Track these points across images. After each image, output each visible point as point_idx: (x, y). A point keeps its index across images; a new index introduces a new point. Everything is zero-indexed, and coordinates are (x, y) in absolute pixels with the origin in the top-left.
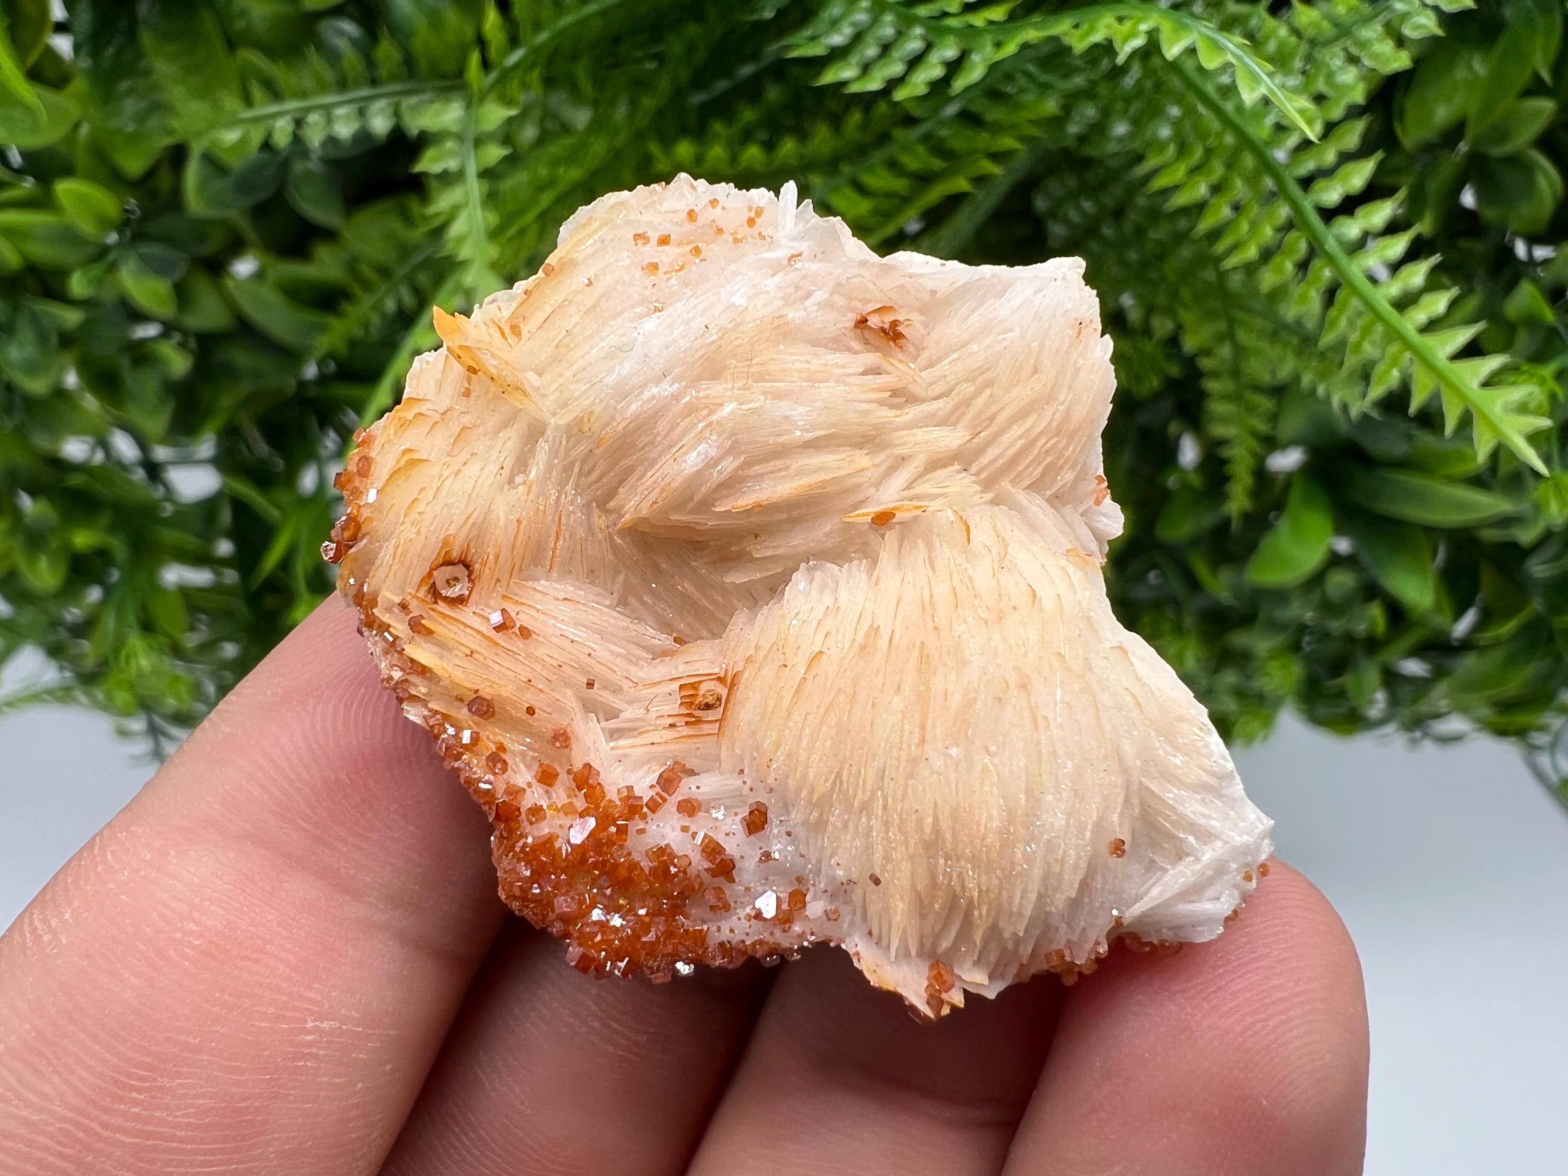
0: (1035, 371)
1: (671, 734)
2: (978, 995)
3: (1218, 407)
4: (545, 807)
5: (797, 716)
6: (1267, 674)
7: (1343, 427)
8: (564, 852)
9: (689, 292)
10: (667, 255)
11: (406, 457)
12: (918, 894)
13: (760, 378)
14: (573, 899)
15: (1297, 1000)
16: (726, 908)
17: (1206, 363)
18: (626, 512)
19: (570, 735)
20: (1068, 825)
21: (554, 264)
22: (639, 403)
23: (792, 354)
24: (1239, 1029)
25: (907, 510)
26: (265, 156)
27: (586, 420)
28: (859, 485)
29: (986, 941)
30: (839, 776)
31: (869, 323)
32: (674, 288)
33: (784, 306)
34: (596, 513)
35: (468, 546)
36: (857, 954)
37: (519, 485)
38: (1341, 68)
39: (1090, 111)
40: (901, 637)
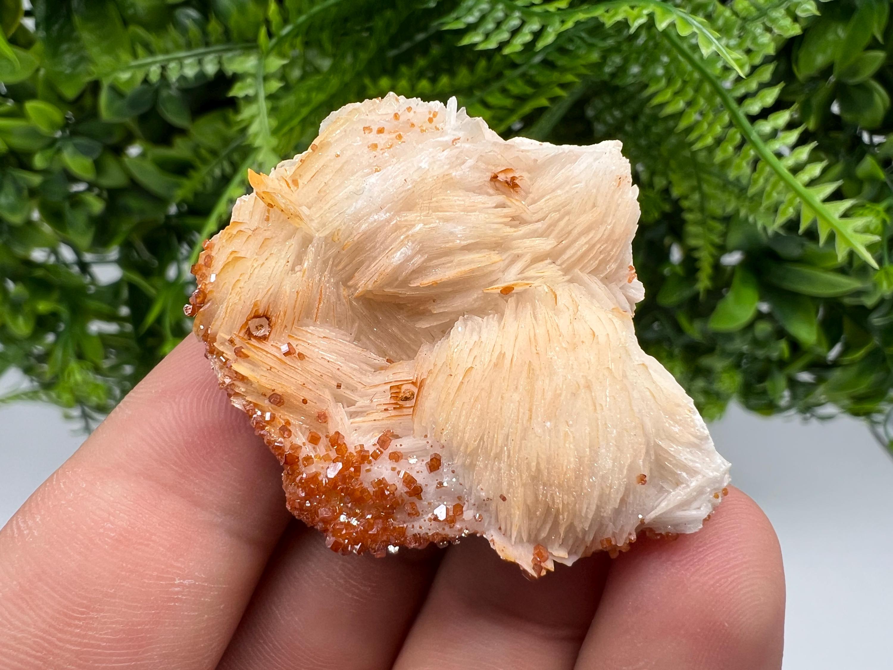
0: (594, 206)
1: (387, 414)
2: (562, 564)
3: (692, 229)
4: (313, 457)
5: (458, 404)
6: (721, 381)
7: (764, 240)
8: (324, 482)
9: (395, 160)
10: (382, 140)
11: (232, 256)
12: (528, 506)
13: (437, 210)
14: (329, 509)
15: (744, 566)
16: (417, 514)
17: (685, 204)
18: (359, 287)
19: (327, 415)
20: (613, 466)
21: (317, 144)
22: (367, 225)
23: (454, 196)
24: (712, 582)
25: (521, 286)
26: (145, 87)
27: (336, 234)
28: (494, 271)
29: (567, 532)
30: (482, 438)
31: (498, 178)
32: (387, 158)
33: (450, 168)
34: (342, 288)
35: (269, 306)
36: (493, 540)
37: (297, 271)
38: (761, 34)
39: (617, 60)
40: (517, 358)
